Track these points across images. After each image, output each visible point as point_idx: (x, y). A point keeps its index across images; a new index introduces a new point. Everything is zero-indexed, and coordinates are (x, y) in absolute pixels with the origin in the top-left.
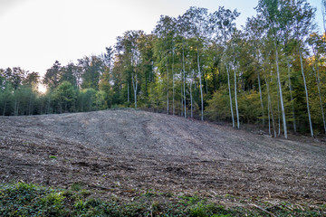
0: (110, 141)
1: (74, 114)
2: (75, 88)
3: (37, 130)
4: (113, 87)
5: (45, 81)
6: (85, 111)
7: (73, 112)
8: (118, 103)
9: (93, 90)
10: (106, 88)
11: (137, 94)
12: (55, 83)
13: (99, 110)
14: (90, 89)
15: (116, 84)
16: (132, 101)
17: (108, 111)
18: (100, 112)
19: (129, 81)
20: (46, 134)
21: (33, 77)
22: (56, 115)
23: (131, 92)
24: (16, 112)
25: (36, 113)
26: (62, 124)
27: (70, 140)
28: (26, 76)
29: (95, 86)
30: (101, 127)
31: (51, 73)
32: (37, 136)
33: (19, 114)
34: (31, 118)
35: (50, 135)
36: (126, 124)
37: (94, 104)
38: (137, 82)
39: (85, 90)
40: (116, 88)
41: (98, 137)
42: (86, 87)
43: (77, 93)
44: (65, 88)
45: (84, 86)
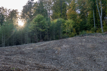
0: (81, 65)
1: (48, 42)
2: (47, 19)
3: (20, 58)
4: (80, 15)
5: (23, 16)
6: (57, 38)
7: (46, 40)
8: (86, 29)
9: (63, 20)
10: (74, 17)
11: (103, 19)
12: (31, 17)
13: (68, 37)
14: (60, 19)
15: (82, 12)
16: (98, 26)
17: (77, 37)
18: (70, 39)
19: (94, 8)
20: (27, 61)
21: (13, 13)
22: (33, 44)
23: (97, 18)
24: (3, 44)
25: (18, 43)
26: (39, 52)
27: (47, 65)
28: (8, 14)
29: (64, 15)
30: (72, 52)
31: (27, 9)
32: (20, 62)
33: (6, 45)
34: (15, 48)
35: (30, 61)
36: (94, 48)
37: (64, 32)
38: (102, 8)
39: (56, 21)
40: (83, 16)
41: (70, 61)
42: (56, 18)
43: (49, 23)
44: (39, 20)
45: (54, 17)
